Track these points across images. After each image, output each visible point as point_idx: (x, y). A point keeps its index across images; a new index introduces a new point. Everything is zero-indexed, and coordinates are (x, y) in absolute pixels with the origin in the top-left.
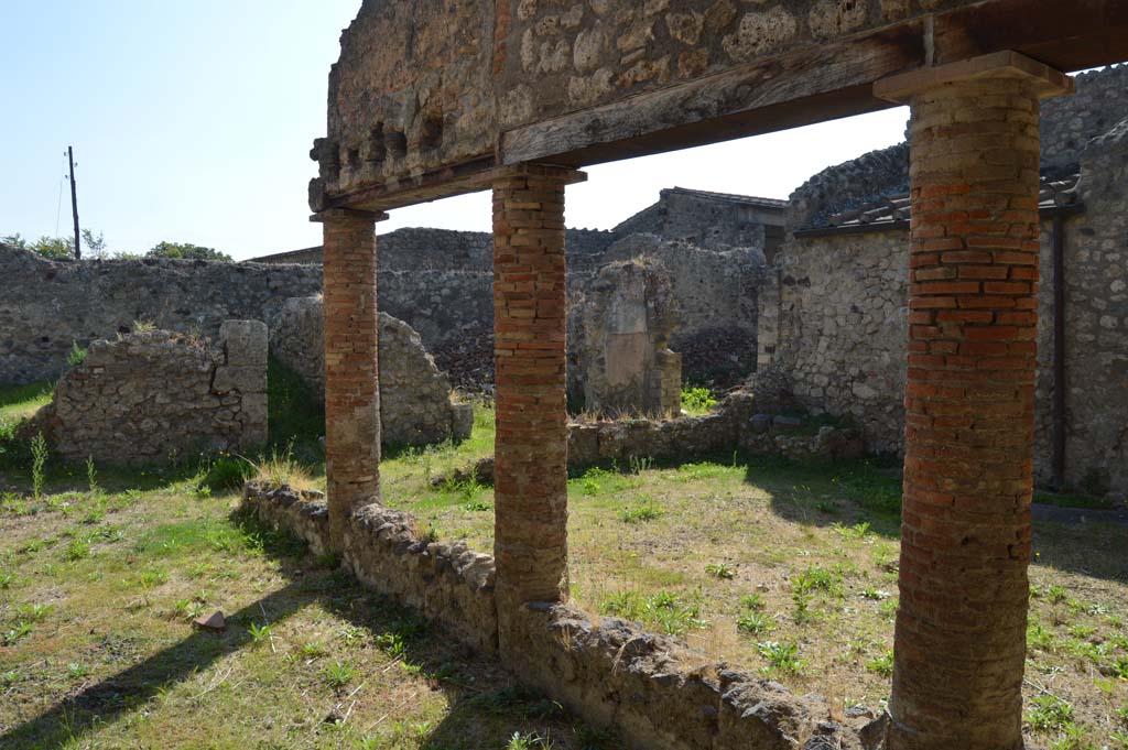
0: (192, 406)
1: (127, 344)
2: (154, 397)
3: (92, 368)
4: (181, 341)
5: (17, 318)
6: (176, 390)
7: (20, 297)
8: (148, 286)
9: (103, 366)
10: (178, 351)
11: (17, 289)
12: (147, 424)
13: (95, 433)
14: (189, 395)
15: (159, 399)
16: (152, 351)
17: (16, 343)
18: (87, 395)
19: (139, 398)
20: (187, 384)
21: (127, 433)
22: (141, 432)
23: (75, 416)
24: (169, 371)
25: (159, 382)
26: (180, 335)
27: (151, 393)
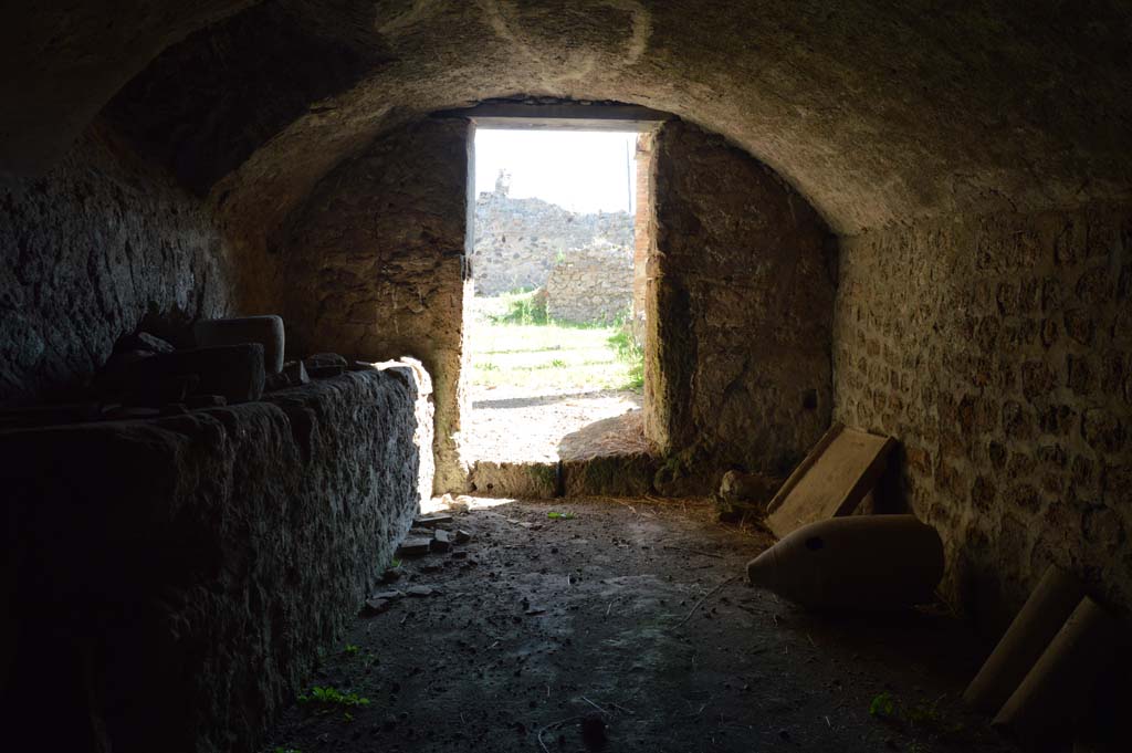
0: (623, 290)
1: (588, 250)
2: (601, 283)
3: (567, 264)
4: (619, 250)
5: (549, 247)
6: (614, 280)
7: (552, 233)
8: (630, 227)
9: (573, 263)
10: (616, 255)
11: (551, 228)
12: (596, 300)
13: (566, 303)
14: (623, 283)
15: (604, 285)
16: (601, 255)
17: (549, 262)
18: (563, 280)
19: (593, 284)
20: (621, 276)
21: (585, 304)
22: (592, 304)
23: (556, 291)
24: (611, 268)
25: (604, 275)
26: (620, 247)
27: (600, 281)
